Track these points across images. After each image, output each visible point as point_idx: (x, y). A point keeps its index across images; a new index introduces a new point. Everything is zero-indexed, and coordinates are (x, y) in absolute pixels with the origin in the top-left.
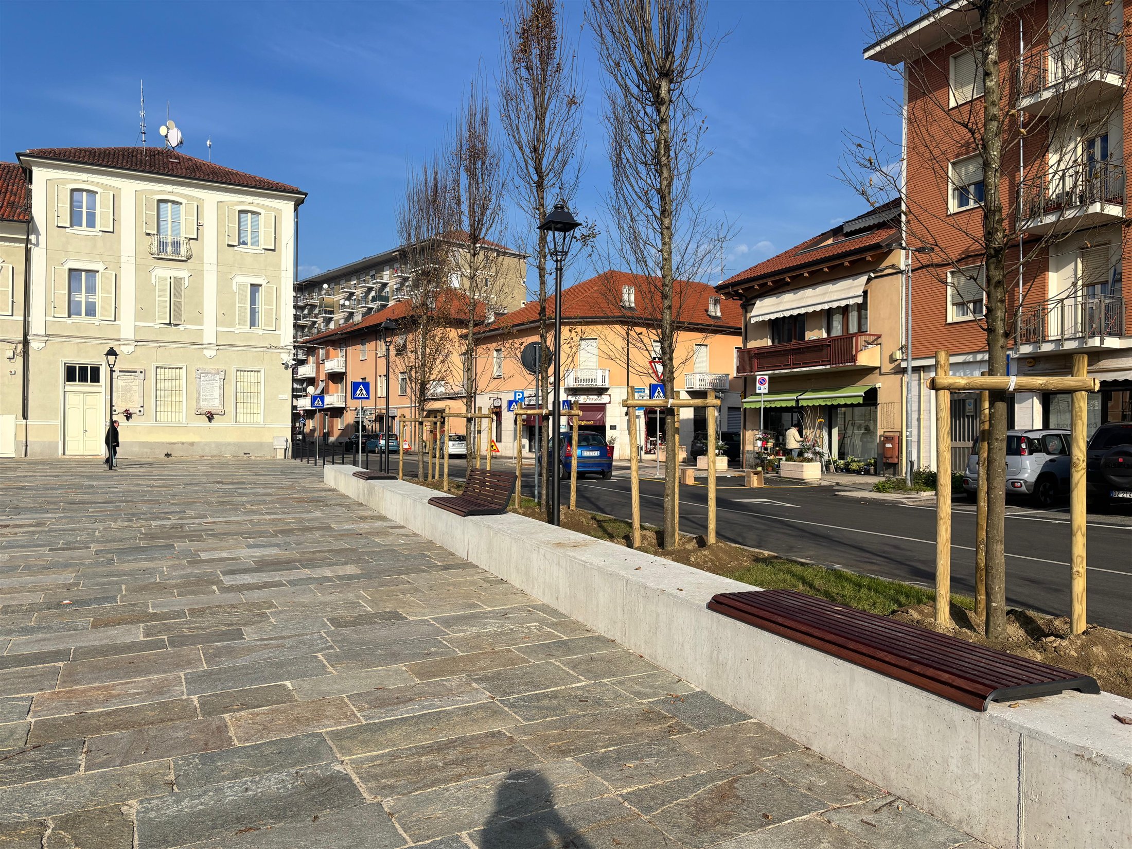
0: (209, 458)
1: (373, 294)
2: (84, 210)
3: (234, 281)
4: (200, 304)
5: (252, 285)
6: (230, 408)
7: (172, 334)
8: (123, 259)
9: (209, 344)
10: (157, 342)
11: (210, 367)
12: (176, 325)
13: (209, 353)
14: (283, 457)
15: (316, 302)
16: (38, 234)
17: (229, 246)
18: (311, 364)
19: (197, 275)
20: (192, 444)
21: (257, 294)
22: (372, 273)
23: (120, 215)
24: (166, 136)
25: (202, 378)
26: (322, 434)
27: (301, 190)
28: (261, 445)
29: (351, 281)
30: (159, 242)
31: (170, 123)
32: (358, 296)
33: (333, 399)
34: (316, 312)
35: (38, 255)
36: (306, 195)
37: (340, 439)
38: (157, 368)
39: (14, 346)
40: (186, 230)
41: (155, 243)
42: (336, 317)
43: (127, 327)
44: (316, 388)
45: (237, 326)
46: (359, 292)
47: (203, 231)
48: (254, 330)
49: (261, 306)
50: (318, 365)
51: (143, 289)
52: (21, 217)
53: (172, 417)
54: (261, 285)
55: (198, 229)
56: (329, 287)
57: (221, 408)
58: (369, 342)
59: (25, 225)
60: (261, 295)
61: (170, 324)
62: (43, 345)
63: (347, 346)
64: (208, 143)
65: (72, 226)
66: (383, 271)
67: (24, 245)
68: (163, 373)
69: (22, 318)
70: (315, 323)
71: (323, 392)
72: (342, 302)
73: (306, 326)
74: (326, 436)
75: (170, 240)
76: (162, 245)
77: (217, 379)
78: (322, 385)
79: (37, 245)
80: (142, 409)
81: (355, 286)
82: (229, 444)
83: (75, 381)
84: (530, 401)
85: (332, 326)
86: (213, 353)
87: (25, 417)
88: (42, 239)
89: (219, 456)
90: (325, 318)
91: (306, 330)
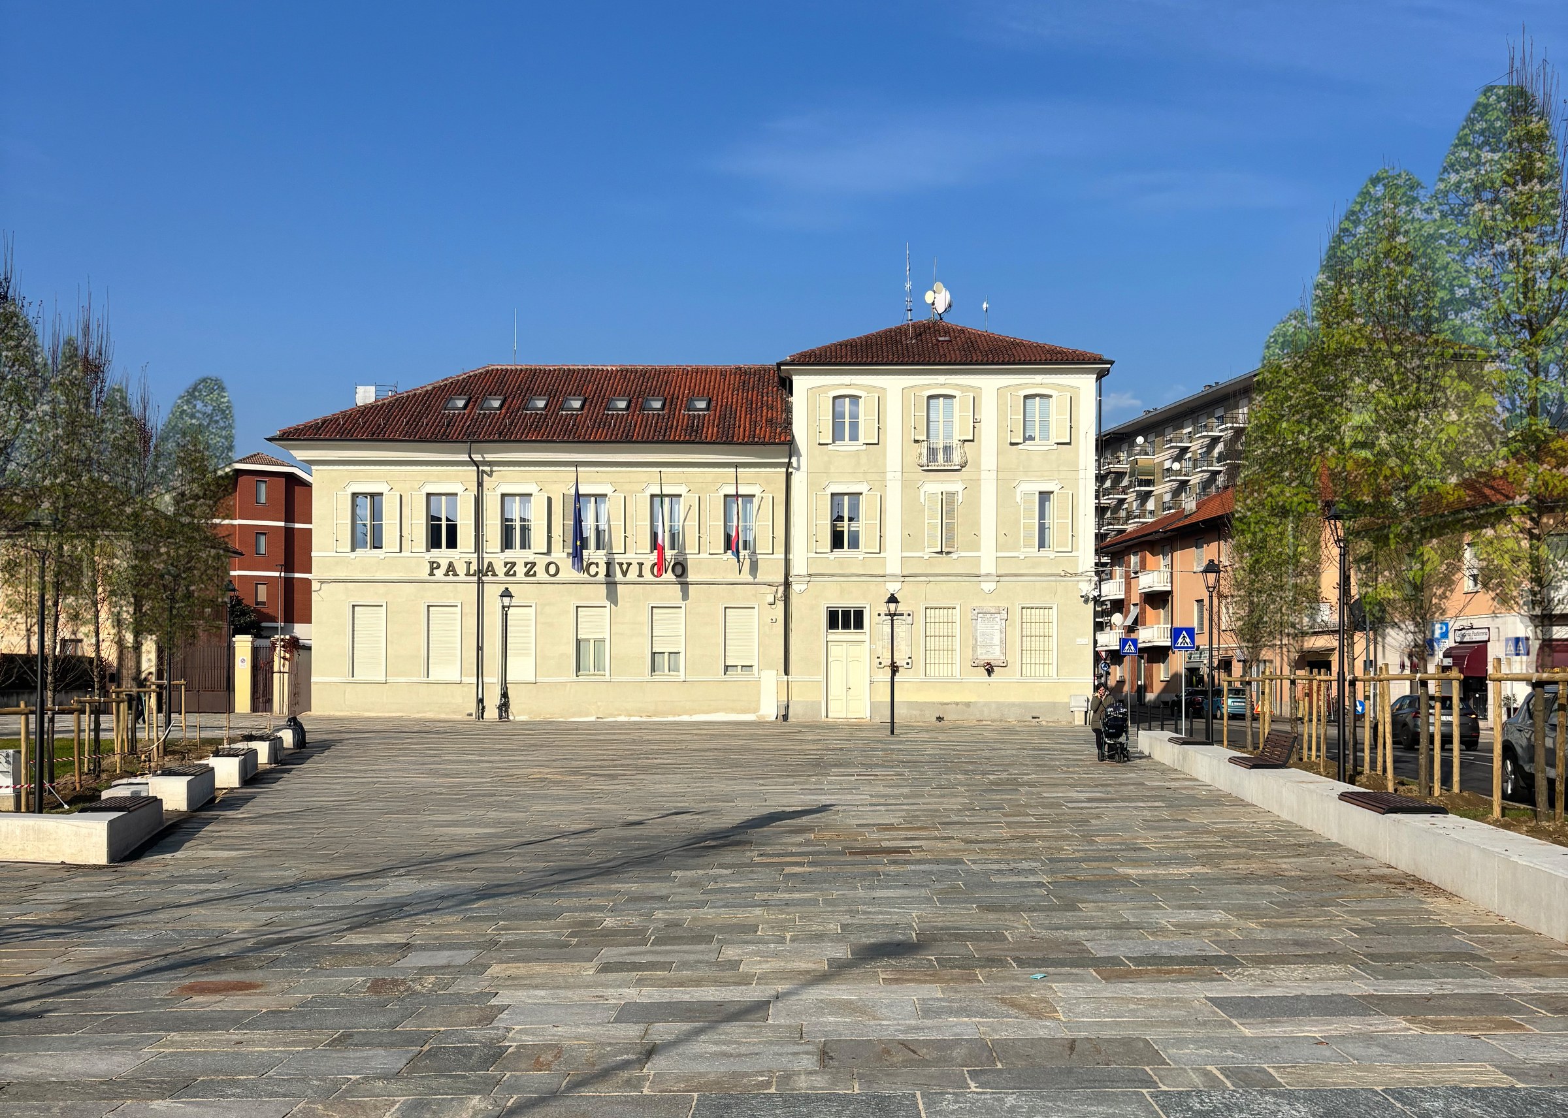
0: (989, 723)
1: (1220, 447)
2: (847, 420)
3: (1018, 490)
4: (976, 524)
5: (1040, 493)
6: (1014, 658)
7: (944, 565)
8: (889, 476)
9: (988, 575)
10: (926, 575)
11: (989, 605)
12: (948, 553)
13: (988, 586)
14: (1083, 723)
15: (1124, 466)
16: (799, 456)
17: (1012, 444)
18: (1118, 579)
19: (973, 487)
20: (968, 705)
21: (1047, 503)
22: (1219, 412)
23: (885, 422)
24: (933, 304)
25: (980, 620)
26: (1135, 688)
27: (1106, 357)
28: (1053, 706)
29: (1182, 428)
30: (929, 448)
31: (938, 285)
32: (1194, 452)
33: (1153, 634)
34: (1125, 483)
35: (798, 479)
36: (1112, 363)
37: (1163, 695)
38: (926, 608)
39: (775, 589)
40: (961, 430)
41: (925, 451)
42: (1157, 489)
43: (892, 562)
44: (1126, 617)
45: (1022, 550)
46: (1196, 446)
47: (980, 428)
48: (1044, 552)
49: (1052, 520)
50: (1128, 580)
51: (911, 509)
52: (782, 439)
53: (945, 671)
54: (1052, 492)
55: (974, 427)
56: (1146, 441)
57: (1003, 658)
58: (1208, 543)
59: (787, 447)
60: (1052, 506)
61: (941, 552)
62: (805, 586)
63: (1173, 550)
64: (985, 305)
65: (834, 442)
66: (1238, 408)
67: (784, 470)
68: (933, 615)
69: (783, 556)
70: (1122, 501)
71: (1136, 622)
72: (1167, 465)
73: (1108, 508)
74: (1141, 691)
75: (941, 446)
76: (932, 452)
77: (998, 620)
78: (1134, 612)
79: (798, 469)
80: (909, 661)
81: (1191, 439)
82: (1013, 704)
83: (838, 628)
84: (1464, 635)
85: (1151, 505)
86: (992, 586)
87: (786, 673)
88: (803, 460)
89: (1001, 720)
90: (1139, 493)
91: (1108, 515)
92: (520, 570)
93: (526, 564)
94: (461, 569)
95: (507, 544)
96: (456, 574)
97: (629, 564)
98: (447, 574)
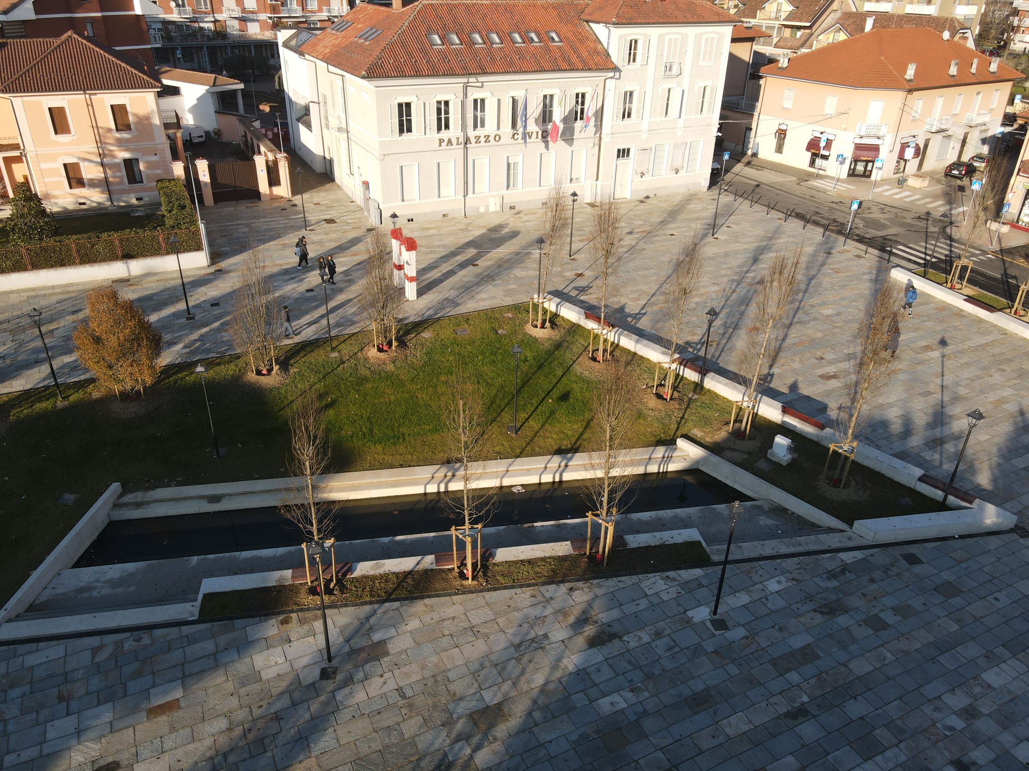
2: (632, 52)
3: (697, 86)
5: (704, 87)
6: (685, 165)
7: (665, 124)
8: (648, 81)
9: (681, 127)
11: (679, 141)
13: (680, 133)
20: (666, 187)
23: (650, 53)
25: (675, 149)
28: (696, 184)
38: (656, 145)
39: (594, 140)
43: (645, 124)
45: (694, 114)
47: (686, 55)
48: (702, 115)
51: (655, 98)
52: (611, 66)
53: (659, 173)
54: (709, 86)
55: (684, 55)
57: (681, 165)
62: (610, 139)
65: (628, 64)
68: (658, 148)
69: (600, 123)
77: (682, 148)
80: (647, 170)
82: (682, 185)
83: (619, 158)
86: (682, 133)
87: (597, 180)
89: (677, 193)
92: (482, 139)
93: (485, 136)
94: (454, 142)
95: (475, 127)
96: (452, 145)
97: (532, 133)
98: (447, 145)
